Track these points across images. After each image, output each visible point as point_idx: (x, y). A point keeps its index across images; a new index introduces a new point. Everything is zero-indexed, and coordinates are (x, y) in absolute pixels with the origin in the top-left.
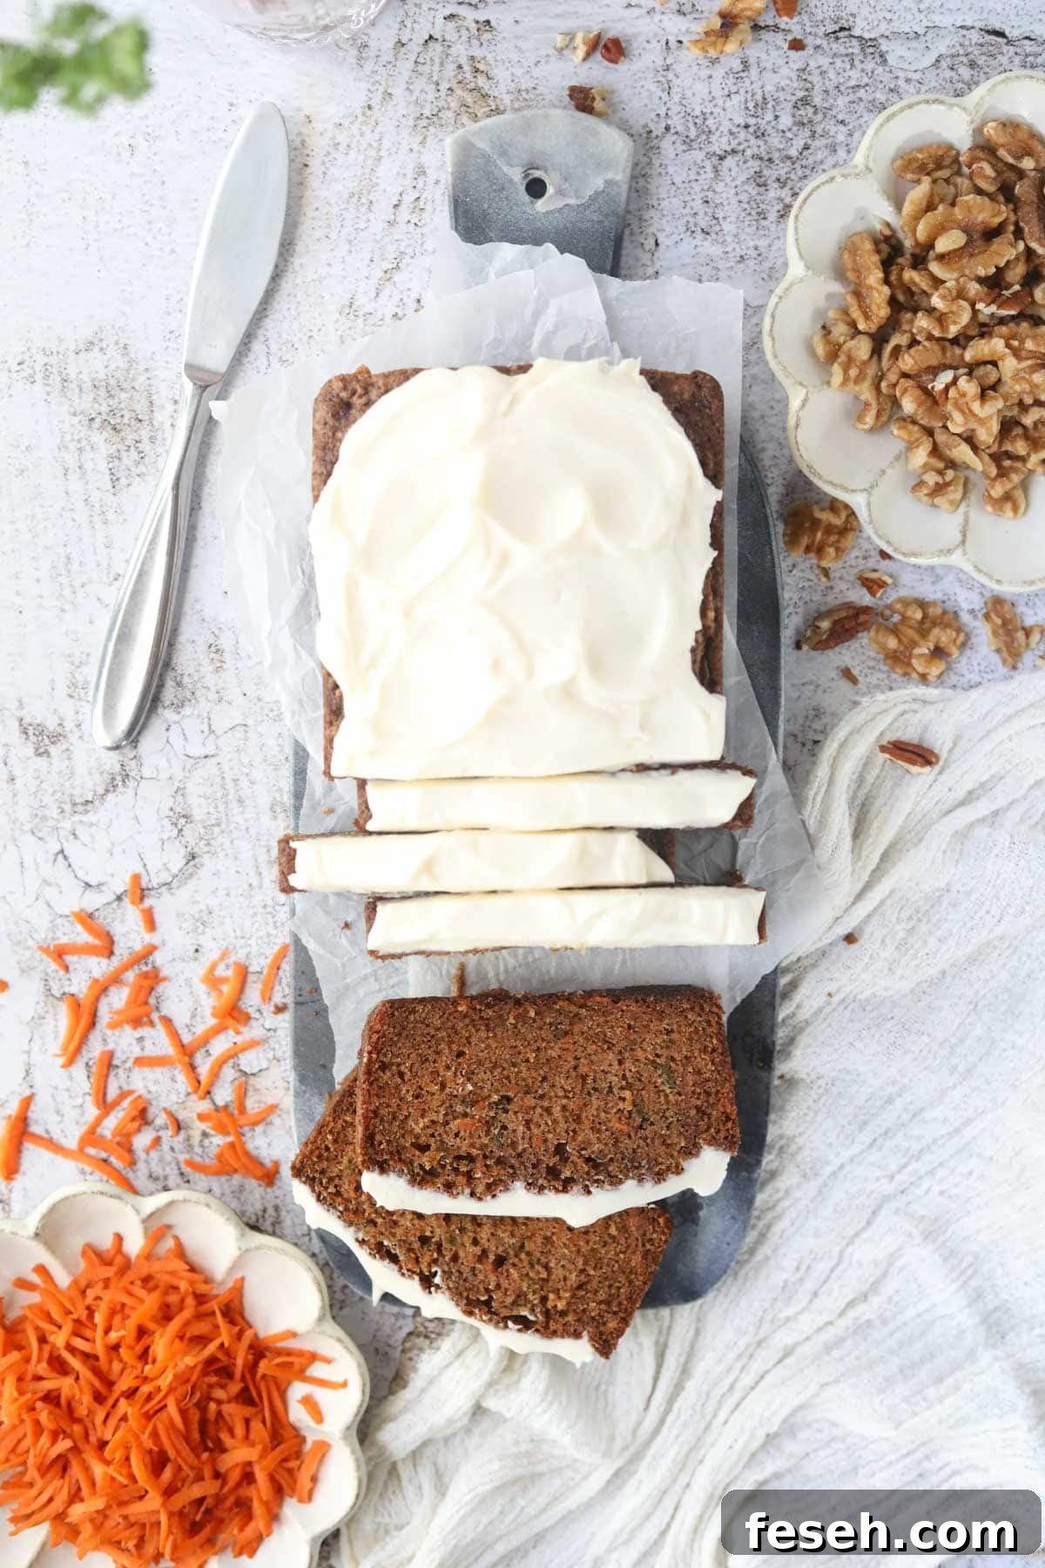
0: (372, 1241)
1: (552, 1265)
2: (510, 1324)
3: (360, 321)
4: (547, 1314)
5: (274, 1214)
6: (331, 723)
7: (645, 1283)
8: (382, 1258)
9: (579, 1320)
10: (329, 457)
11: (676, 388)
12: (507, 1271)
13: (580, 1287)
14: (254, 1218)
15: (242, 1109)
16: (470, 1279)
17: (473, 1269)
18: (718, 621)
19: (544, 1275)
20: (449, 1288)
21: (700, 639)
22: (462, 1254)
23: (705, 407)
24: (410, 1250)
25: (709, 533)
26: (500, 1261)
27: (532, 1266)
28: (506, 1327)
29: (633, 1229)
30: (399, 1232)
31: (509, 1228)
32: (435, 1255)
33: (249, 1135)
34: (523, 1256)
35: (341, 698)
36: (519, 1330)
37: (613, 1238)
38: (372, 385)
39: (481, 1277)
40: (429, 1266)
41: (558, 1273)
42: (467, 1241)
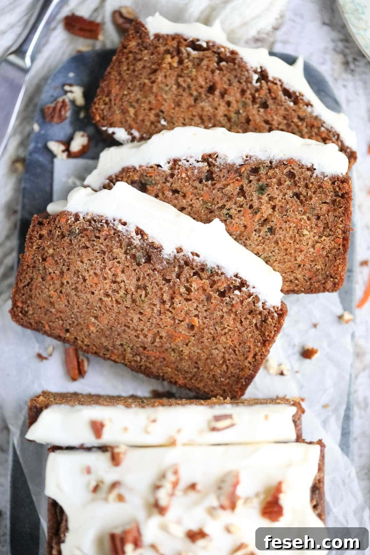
0: (301, 105)
1: (175, 87)
2: (205, 45)
4: (179, 52)
6: (319, 481)
7: (110, 73)
8: (294, 93)
9: (156, 47)
12: (206, 83)
13: (155, 71)
16: (232, 77)
17: (230, 85)
18: (50, 548)
19: (180, 80)
20: (247, 71)
21: (62, 536)
22: (238, 95)
24: (274, 99)
26: (211, 90)
27: (189, 87)
28: (207, 43)
29: (117, 112)
30: (282, 112)
31: (205, 113)
32: (257, 95)
34: (195, 93)
35: (311, 500)
36: (198, 40)
37: (132, 106)
39: (225, 79)
40: (261, 87)
41: (171, 81)
42: (234, 104)
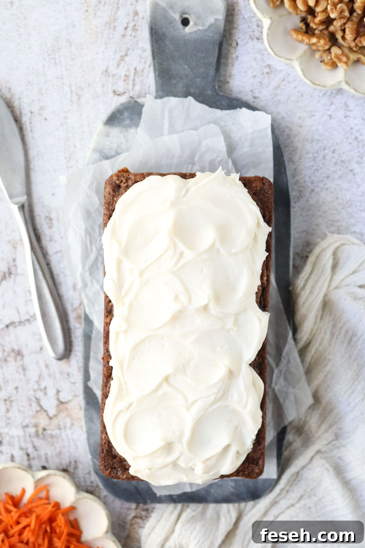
6: (108, 317)
10: (111, 208)
11: (254, 185)
18: (268, 281)
21: (260, 289)
23: (266, 193)
25: (265, 246)
35: (112, 306)
38: (129, 178)
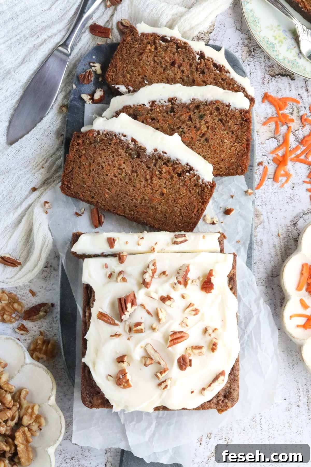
0: (223, 72)
1: (153, 62)
2: (169, 39)
3: (224, 437)
4: (155, 43)
5: (264, 82)
6: (233, 274)
7: (116, 55)
8: (220, 66)
9: (142, 40)
10: (232, 377)
11: (99, 401)
12: (170, 60)
13: (141, 54)
14: (273, 80)
15: (276, 124)
16: (185, 57)
17: (184, 61)
18: (84, 312)
19: (156, 58)
20: (193, 53)
21: (91, 305)
22: (188, 67)
23: (88, 394)
24: (208, 69)
25: (87, 345)
26: (173, 64)
27: (161, 63)
28: (171, 38)
29: (120, 77)
30: (213, 76)
31: (169, 77)
32: (198, 67)
33: (274, 113)
34: (164, 66)
35: (229, 285)
36: (166, 36)
37: (128, 73)
38: (216, 404)
39: (181, 58)
40: (201, 62)
41: (150, 59)
42: (186, 73)
